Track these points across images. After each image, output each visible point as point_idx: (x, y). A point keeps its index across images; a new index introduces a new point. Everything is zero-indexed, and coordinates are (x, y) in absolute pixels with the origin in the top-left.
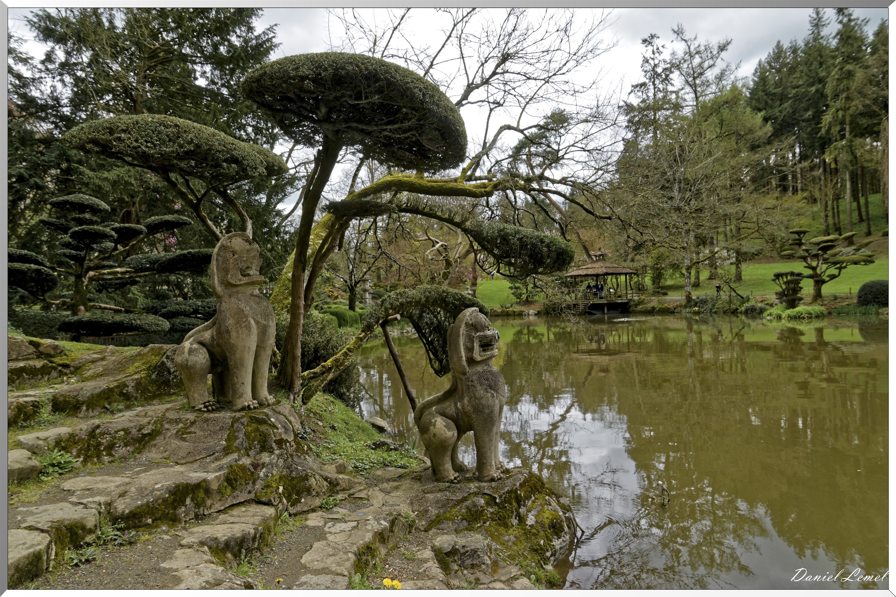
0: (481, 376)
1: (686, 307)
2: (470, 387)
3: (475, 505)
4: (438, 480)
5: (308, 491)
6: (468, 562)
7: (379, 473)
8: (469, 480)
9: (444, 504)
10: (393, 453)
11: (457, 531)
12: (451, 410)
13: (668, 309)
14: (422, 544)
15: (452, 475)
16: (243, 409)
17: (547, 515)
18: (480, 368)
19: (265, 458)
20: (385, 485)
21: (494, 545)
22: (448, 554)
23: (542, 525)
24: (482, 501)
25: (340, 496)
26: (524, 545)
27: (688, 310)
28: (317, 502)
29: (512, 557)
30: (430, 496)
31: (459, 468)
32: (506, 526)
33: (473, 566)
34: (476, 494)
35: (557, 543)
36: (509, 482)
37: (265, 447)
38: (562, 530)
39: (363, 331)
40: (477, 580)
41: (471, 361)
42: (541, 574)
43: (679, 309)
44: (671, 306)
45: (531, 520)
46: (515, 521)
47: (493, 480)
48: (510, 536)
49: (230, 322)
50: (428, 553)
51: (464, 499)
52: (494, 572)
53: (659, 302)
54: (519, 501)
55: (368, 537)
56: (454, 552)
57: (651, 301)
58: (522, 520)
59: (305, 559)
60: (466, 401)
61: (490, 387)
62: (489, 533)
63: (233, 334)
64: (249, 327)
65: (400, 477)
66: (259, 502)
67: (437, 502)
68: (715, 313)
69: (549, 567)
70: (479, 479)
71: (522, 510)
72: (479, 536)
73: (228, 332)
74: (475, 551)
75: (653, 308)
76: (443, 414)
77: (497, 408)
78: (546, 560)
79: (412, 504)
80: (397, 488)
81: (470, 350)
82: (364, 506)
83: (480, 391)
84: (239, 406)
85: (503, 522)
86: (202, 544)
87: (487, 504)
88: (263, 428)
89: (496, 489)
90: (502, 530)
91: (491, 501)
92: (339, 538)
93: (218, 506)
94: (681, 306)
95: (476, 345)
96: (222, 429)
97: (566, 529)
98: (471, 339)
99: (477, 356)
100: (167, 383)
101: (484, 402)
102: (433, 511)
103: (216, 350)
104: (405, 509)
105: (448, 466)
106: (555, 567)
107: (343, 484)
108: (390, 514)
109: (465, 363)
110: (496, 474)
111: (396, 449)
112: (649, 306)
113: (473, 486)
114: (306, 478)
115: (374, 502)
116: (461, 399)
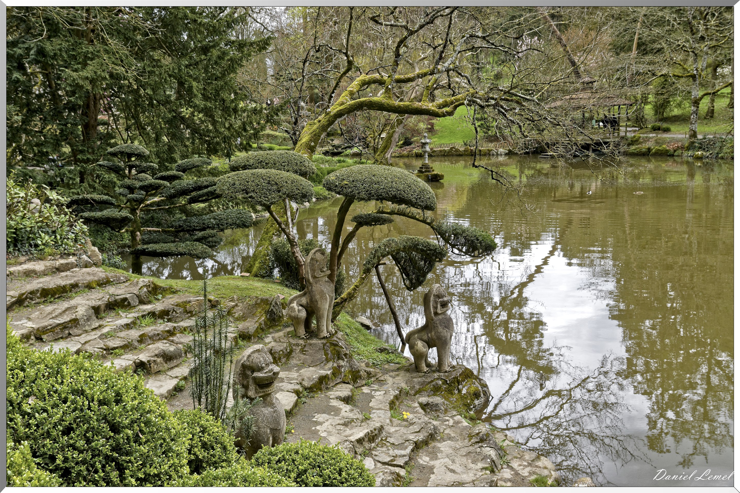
0: (441, 321)
1: (688, 149)
2: (435, 327)
3: (437, 384)
4: (418, 372)
5: (360, 377)
6: (434, 409)
7: (386, 366)
8: (434, 372)
9: (423, 384)
10: (391, 355)
11: (428, 396)
12: (425, 337)
13: (667, 151)
14: (413, 401)
15: (425, 369)
16: (324, 338)
17: (472, 389)
18: (440, 317)
19: (342, 363)
20: (391, 374)
21: (446, 402)
22: (425, 405)
23: (470, 394)
24: (441, 382)
25: (373, 379)
26: (460, 403)
27: (690, 153)
28: (364, 382)
29: (454, 408)
30: (415, 380)
31: (429, 365)
32: (452, 394)
33: (436, 410)
34: (438, 379)
35: (476, 402)
36: (454, 373)
37: (339, 358)
38: (480, 396)
39: (364, 273)
40: (438, 416)
41: (436, 314)
42: (467, 415)
43: (680, 152)
44: (670, 148)
45: (464, 391)
46: (456, 392)
47: (446, 372)
48: (454, 398)
49: (318, 297)
50: (416, 405)
51: (432, 381)
52: (446, 413)
53: (657, 142)
54: (459, 382)
55: (392, 397)
56: (427, 404)
57: (647, 140)
58: (460, 391)
59: (371, 405)
60: (433, 333)
61: (446, 327)
62: (443, 397)
63: (319, 303)
64: (326, 299)
65: (398, 369)
66: (344, 383)
67: (419, 383)
68: (722, 158)
69: (472, 413)
70: (439, 371)
71: (460, 387)
72: (439, 398)
73: (317, 301)
74: (437, 404)
75: (649, 149)
76: (421, 339)
77: (449, 337)
78: (471, 410)
79: (406, 383)
80: (398, 375)
81: (436, 308)
82: (384, 384)
83: (440, 329)
84: (322, 336)
85: (450, 392)
86: (337, 398)
87: (443, 383)
88: (337, 348)
89: (447, 377)
90: (450, 395)
91: (445, 382)
92: (380, 398)
93: (332, 384)
94: (682, 148)
95: (439, 306)
96: (320, 349)
97: (482, 395)
98: (436, 302)
99: (439, 311)
100: (274, 320)
101: (442, 334)
102: (417, 387)
103: (309, 309)
104: (403, 385)
105: (424, 365)
106: (475, 413)
107: (373, 374)
108: (398, 388)
109: (433, 315)
110: (447, 369)
111: (392, 353)
112: (644, 147)
113: (436, 375)
114: (359, 371)
115: (389, 382)
116: (431, 332)
